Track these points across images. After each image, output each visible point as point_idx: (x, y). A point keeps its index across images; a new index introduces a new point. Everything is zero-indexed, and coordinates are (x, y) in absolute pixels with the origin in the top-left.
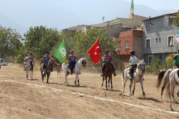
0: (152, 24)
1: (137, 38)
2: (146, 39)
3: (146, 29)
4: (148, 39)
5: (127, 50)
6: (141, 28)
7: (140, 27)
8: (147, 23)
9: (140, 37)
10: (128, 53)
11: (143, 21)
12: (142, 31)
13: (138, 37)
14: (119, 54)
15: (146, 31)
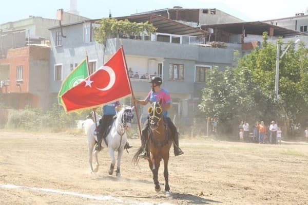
0: (65, 37)
1: (38, 62)
2: (55, 65)
3: (56, 45)
4: (58, 65)
5: (19, 85)
6: (47, 43)
7: (46, 41)
8: (58, 35)
9: (44, 60)
10: (20, 90)
11: (50, 29)
12: (48, 49)
13: (40, 60)
14: (6, 91)
15: (55, 48)
